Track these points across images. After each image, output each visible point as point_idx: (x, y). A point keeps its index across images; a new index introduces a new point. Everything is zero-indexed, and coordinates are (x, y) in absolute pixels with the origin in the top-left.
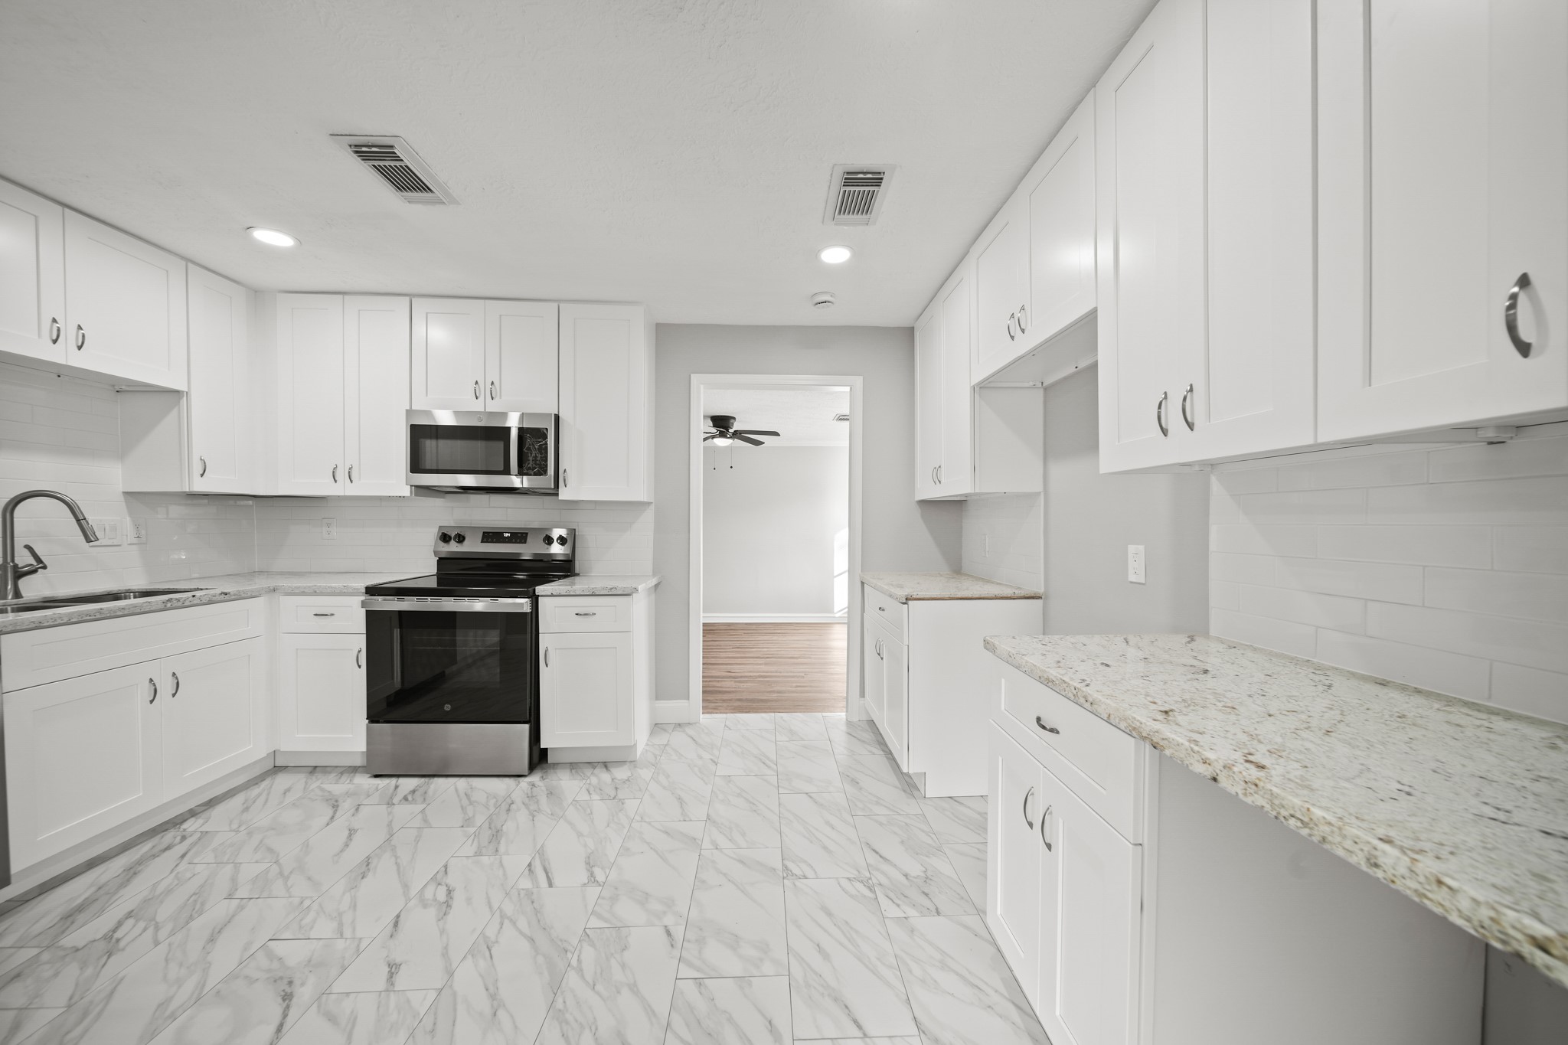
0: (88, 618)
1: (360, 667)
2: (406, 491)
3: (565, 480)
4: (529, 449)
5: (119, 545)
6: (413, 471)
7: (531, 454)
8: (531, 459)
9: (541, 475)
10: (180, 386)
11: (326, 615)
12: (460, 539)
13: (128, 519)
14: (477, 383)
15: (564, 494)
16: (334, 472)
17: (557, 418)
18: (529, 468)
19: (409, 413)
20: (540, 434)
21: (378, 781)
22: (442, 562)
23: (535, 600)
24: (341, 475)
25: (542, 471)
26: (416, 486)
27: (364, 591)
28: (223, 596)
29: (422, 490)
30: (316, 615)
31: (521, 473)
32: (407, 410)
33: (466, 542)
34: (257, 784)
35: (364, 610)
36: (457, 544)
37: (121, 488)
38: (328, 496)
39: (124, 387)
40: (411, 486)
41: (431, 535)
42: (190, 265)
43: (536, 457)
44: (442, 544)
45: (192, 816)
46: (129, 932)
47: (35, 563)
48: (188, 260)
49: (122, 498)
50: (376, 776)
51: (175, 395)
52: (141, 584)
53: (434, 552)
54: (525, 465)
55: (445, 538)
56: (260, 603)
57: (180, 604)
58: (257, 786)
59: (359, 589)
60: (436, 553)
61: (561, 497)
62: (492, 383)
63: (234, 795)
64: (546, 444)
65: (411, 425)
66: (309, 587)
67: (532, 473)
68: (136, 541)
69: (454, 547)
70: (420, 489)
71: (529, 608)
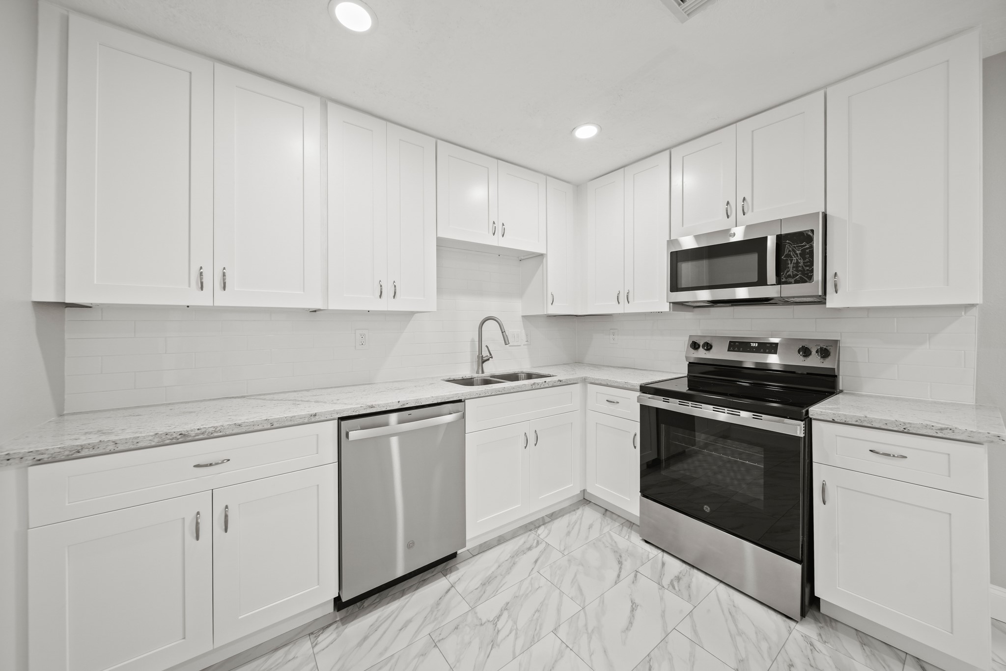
0: (499, 393)
1: (635, 447)
2: (666, 308)
3: (836, 286)
4: (789, 256)
5: (520, 346)
6: (672, 291)
7: (791, 261)
8: (791, 266)
9: (804, 282)
10: (543, 251)
11: (614, 402)
12: (708, 347)
13: (524, 330)
14: (728, 203)
15: (832, 301)
16: (618, 296)
17: (825, 217)
18: (789, 276)
19: (671, 242)
20: (805, 238)
21: (647, 546)
22: (691, 365)
23: (809, 423)
24: (623, 298)
25: (806, 276)
26: (674, 303)
27: (639, 388)
28: (559, 382)
29: (679, 305)
30: (607, 401)
31: (779, 282)
32: (668, 241)
33: (712, 351)
34: (574, 510)
35: (639, 404)
36: (705, 351)
37: (521, 314)
38: (614, 314)
39: (523, 258)
40: (670, 303)
41: (683, 343)
42: (548, 177)
43: (798, 263)
44: (692, 351)
45: (543, 524)
46: (504, 626)
47: (489, 355)
48: (547, 175)
49: (521, 319)
50: (646, 542)
51: (541, 255)
52: (527, 368)
53: (686, 357)
54: (783, 274)
55: (695, 346)
56: (578, 387)
57: (539, 387)
58: (574, 512)
59: (635, 386)
60: (687, 358)
61: (830, 304)
62: (744, 199)
63: (563, 515)
64: (812, 247)
65: (672, 253)
66: (604, 380)
67: (793, 280)
68: (526, 343)
69: (702, 354)
70: (675, 305)
71: (803, 432)
